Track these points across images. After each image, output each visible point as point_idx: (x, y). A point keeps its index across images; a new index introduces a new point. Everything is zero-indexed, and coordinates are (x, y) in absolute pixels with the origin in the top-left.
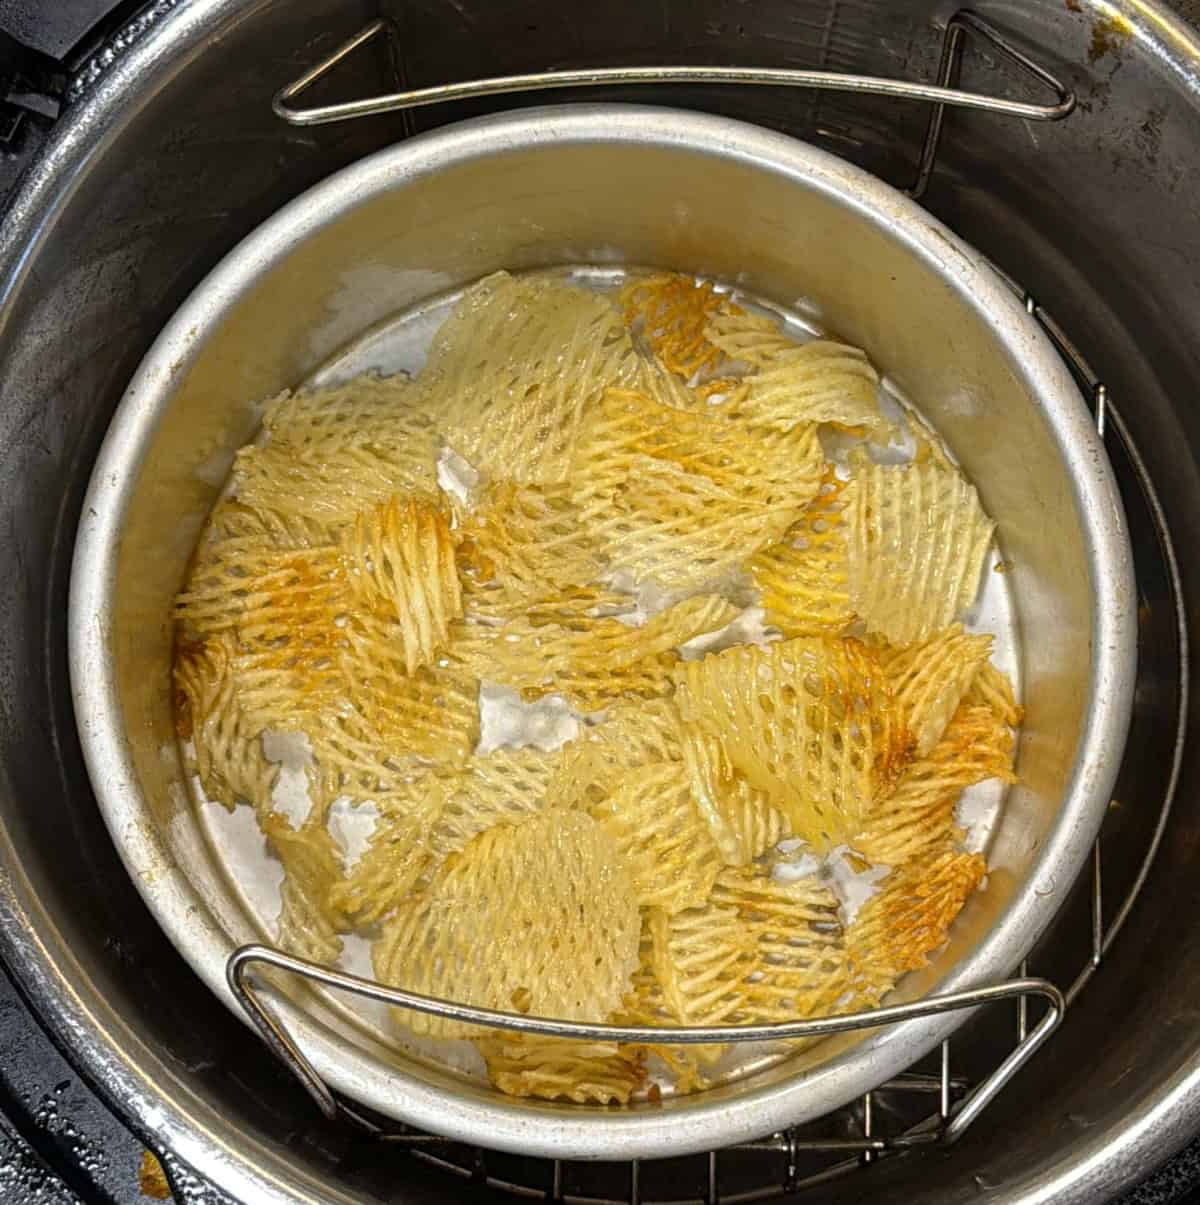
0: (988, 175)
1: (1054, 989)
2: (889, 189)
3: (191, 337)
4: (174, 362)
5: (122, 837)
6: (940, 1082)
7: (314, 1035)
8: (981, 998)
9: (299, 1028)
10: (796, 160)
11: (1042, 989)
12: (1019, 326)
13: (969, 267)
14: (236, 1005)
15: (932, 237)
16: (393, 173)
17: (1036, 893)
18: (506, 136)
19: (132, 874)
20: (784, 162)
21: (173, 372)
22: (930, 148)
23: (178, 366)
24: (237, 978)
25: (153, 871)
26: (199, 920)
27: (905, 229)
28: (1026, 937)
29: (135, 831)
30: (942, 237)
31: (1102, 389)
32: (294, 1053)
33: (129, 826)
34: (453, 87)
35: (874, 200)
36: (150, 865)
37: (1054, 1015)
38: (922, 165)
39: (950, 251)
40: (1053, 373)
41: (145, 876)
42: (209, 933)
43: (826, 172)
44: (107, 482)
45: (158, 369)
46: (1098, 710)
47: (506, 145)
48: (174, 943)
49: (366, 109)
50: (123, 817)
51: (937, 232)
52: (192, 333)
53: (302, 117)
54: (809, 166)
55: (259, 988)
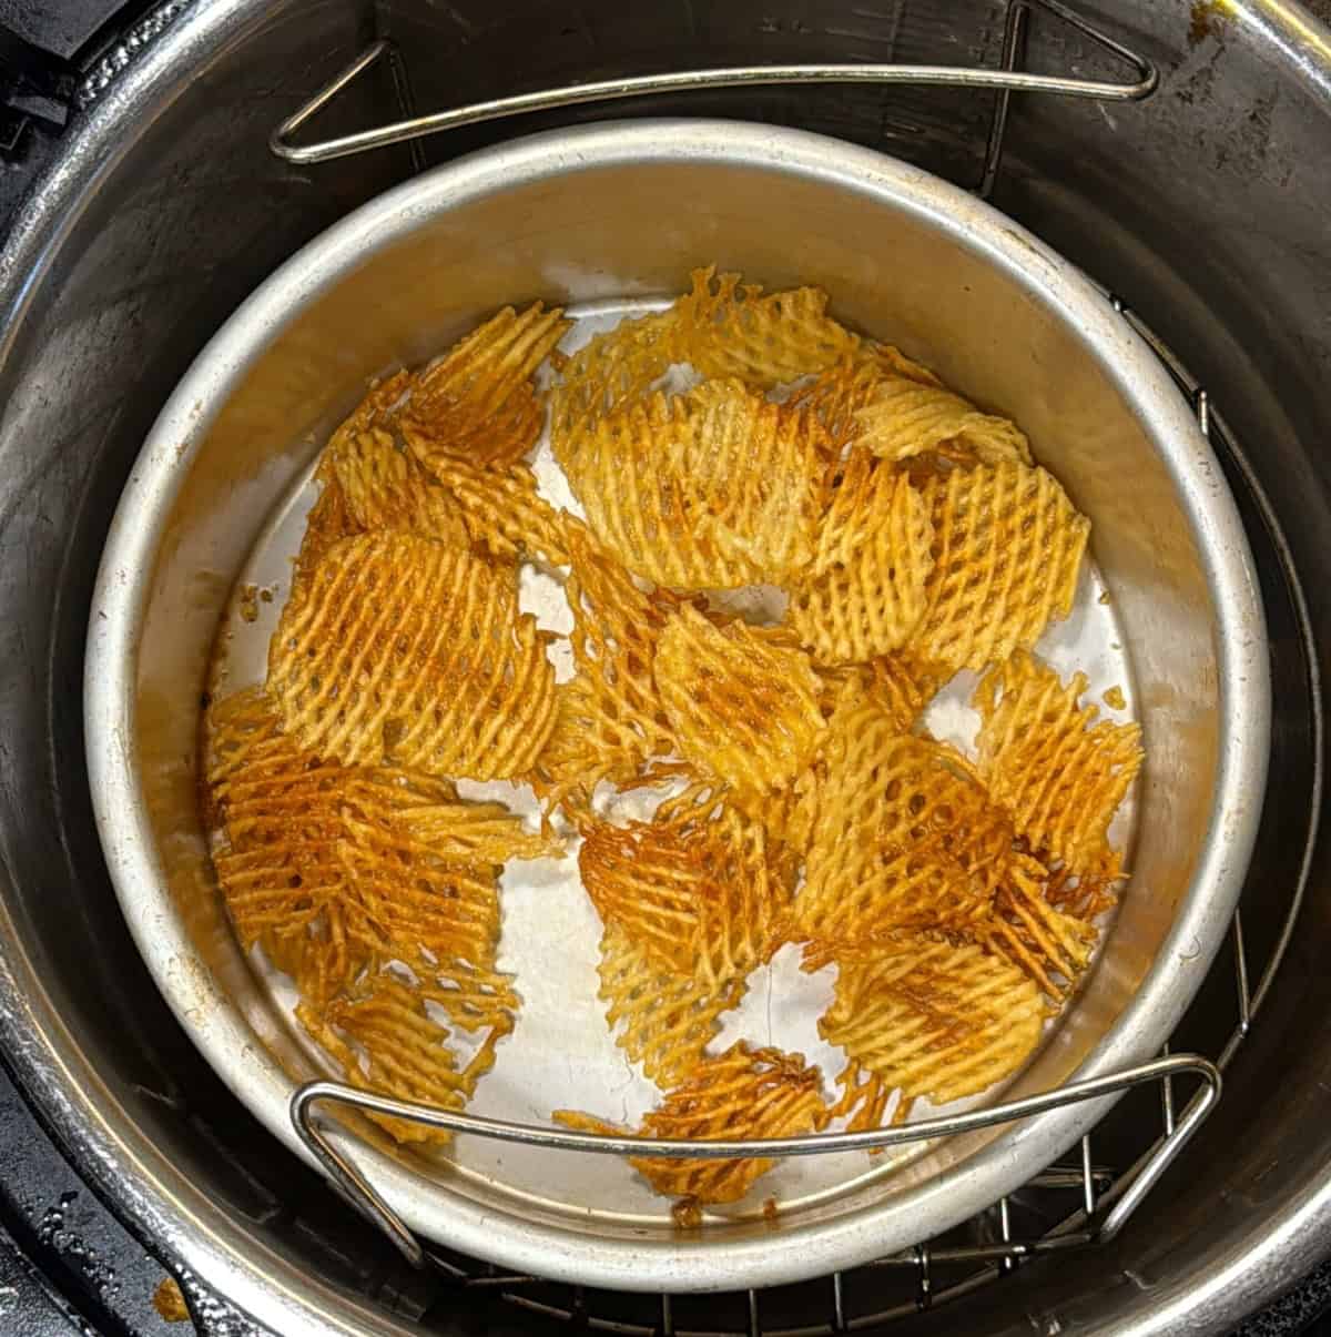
0: (1062, 168)
1: (1207, 1063)
2: (955, 191)
3: (196, 413)
4: (180, 441)
5: (164, 974)
6: (1083, 1175)
7: (395, 1177)
8: (1129, 1080)
9: (376, 1170)
10: (852, 166)
11: (1196, 1065)
12: (1112, 331)
13: (1051, 270)
14: (304, 1150)
15: (1007, 240)
16: (407, 215)
17: (1181, 956)
18: (528, 163)
19: (179, 1014)
20: (838, 169)
21: (179, 454)
22: (996, 140)
23: (184, 446)
24: (303, 1120)
25: (202, 1009)
26: (255, 1058)
27: (978, 233)
28: (1173, 1007)
29: (177, 967)
30: (1019, 239)
31: (1203, 395)
32: (373, 1197)
33: (171, 960)
34: (468, 110)
35: (941, 202)
36: (197, 1002)
37: (1210, 1093)
38: (988, 160)
39: (1030, 254)
40: (1153, 381)
41: (192, 1015)
42: (268, 1073)
43: (887, 177)
44: (116, 580)
45: (162, 450)
46: (1233, 750)
47: (530, 174)
48: (231, 1086)
49: (372, 141)
50: (162, 951)
51: (1014, 234)
52: (197, 407)
53: (303, 154)
54: (866, 171)
55: (327, 1130)
